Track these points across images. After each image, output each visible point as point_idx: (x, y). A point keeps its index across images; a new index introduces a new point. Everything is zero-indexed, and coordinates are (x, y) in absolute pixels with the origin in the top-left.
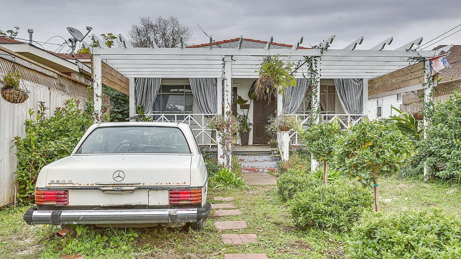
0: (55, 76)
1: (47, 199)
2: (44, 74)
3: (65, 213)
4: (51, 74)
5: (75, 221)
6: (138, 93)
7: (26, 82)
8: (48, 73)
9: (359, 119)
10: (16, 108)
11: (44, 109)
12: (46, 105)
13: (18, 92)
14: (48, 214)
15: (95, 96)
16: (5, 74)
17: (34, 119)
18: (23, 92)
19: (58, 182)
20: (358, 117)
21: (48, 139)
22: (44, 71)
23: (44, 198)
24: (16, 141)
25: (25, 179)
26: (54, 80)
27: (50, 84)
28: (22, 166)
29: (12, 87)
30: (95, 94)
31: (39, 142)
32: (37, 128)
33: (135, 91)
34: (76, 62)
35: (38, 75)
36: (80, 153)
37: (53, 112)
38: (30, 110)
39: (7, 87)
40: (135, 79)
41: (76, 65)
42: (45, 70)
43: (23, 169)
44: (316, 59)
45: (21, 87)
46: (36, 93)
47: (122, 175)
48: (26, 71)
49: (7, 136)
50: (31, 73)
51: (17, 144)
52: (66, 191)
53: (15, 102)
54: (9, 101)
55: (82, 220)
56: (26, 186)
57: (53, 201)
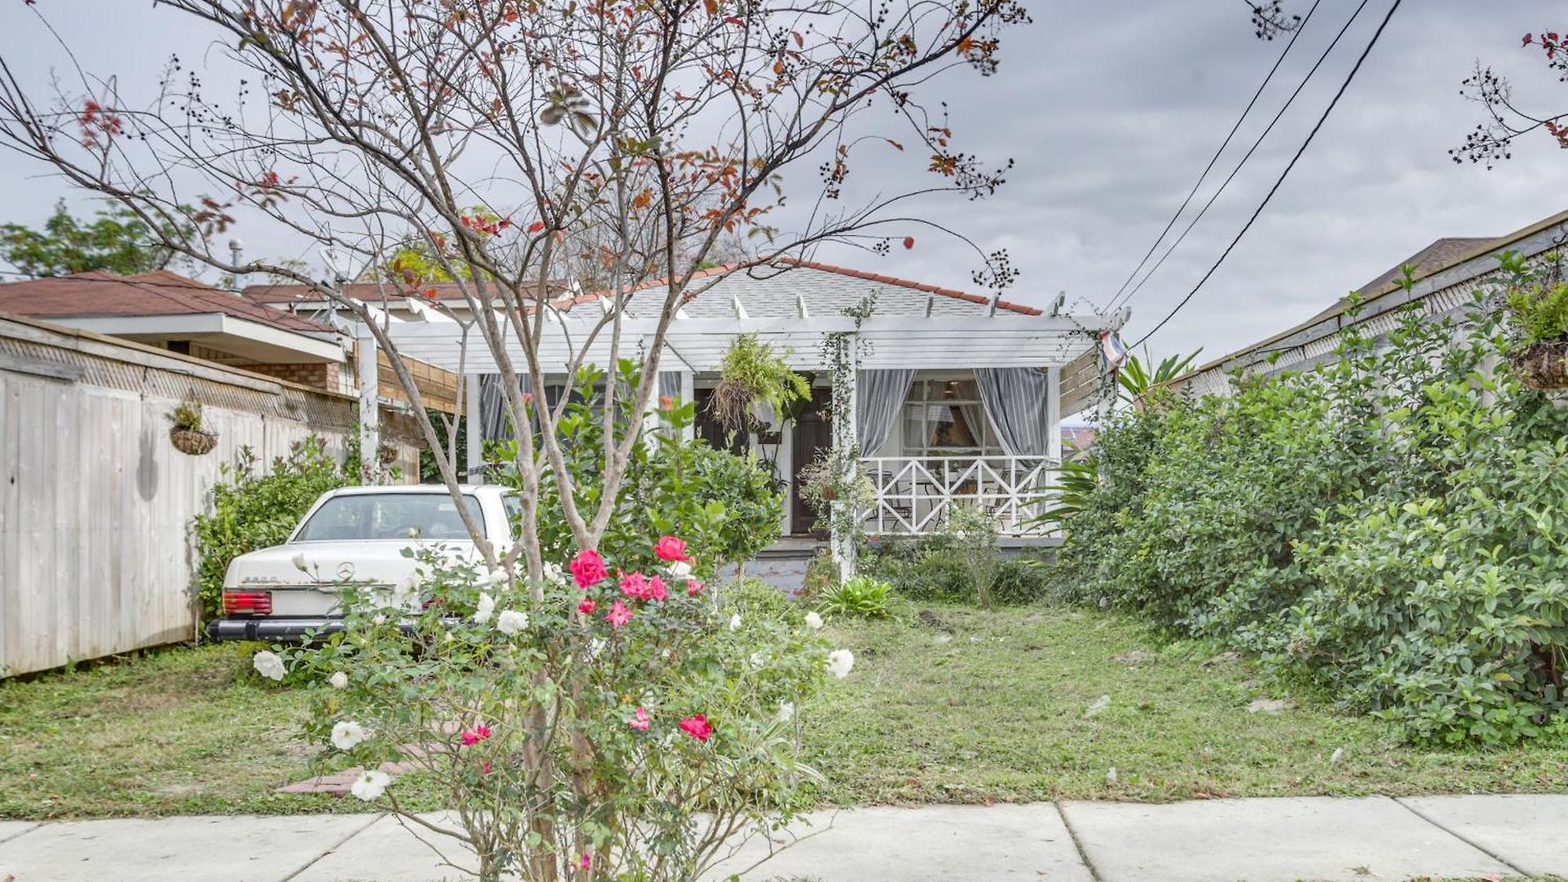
0: (276, 388)
1: (240, 605)
2: (251, 389)
3: (263, 625)
4: (266, 386)
5: (280, 634)
6: (489, 410)
7: (215, 410)
8: (259, 385)
9: (1040, 467)
10: (196, 462)
11: (252, 459)
12: (253, 452)
13: (198, 436)
14: (241, 625)
15: (362, 428)
16: (176, 403)
17: (230, 481)
18: (207, 435)
19: (256, 580)
20: (1038, 462)
21: (257, 519)
22: (251, 383)
23: (236, 603)
24: (196, 523)
25: (214, 594)
26: (274, 398)
27: (263, 407)
28: (208, 570)
29: (189, 428)
30: (362, 424)
31: (240, 525)
32: (237, 497)
33: (482, 406)
34: (339, 339)
35: (241, 393)
36: (303, 539)
37: (270, 465)
38: (223, 465)
39: (181, 427)
40: (482, 376)
41: (339, 345)
42: (253, 381)
43: (211, 577)
44: (847, 338)
45: (204, 426)
46: (234, 429)
47: (350, 568)
48: (215, 389)
49: (180, 513)
50: (225, 390)
51: (200, 528)
52: (268, 592)
53: (194, 452)
54: (184, 451)
55: (290, 634)
56: (217, 608)
57: (250, 608)
